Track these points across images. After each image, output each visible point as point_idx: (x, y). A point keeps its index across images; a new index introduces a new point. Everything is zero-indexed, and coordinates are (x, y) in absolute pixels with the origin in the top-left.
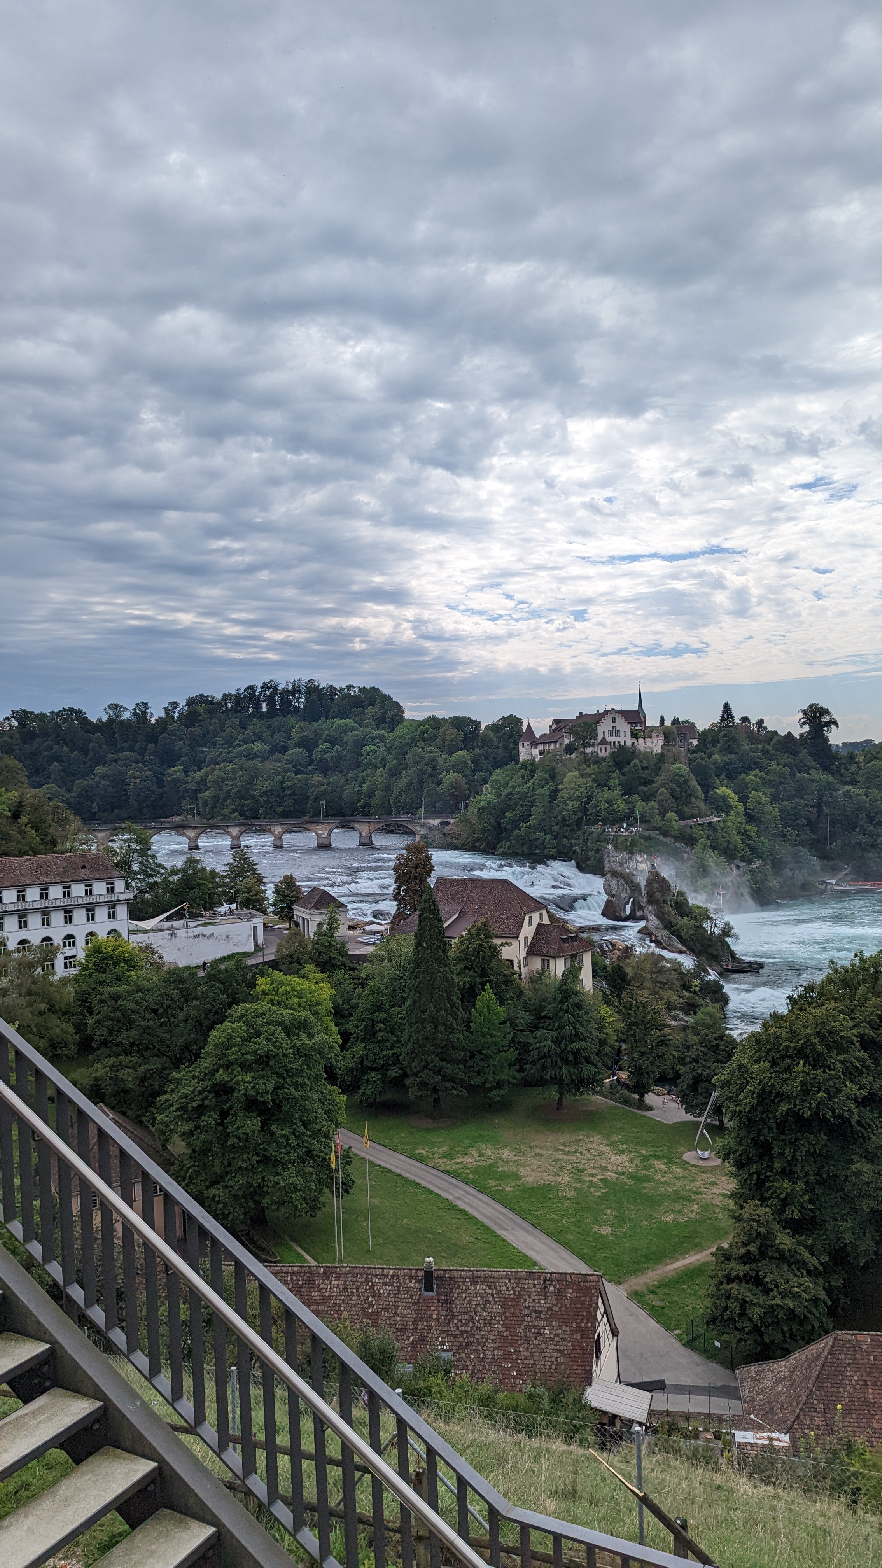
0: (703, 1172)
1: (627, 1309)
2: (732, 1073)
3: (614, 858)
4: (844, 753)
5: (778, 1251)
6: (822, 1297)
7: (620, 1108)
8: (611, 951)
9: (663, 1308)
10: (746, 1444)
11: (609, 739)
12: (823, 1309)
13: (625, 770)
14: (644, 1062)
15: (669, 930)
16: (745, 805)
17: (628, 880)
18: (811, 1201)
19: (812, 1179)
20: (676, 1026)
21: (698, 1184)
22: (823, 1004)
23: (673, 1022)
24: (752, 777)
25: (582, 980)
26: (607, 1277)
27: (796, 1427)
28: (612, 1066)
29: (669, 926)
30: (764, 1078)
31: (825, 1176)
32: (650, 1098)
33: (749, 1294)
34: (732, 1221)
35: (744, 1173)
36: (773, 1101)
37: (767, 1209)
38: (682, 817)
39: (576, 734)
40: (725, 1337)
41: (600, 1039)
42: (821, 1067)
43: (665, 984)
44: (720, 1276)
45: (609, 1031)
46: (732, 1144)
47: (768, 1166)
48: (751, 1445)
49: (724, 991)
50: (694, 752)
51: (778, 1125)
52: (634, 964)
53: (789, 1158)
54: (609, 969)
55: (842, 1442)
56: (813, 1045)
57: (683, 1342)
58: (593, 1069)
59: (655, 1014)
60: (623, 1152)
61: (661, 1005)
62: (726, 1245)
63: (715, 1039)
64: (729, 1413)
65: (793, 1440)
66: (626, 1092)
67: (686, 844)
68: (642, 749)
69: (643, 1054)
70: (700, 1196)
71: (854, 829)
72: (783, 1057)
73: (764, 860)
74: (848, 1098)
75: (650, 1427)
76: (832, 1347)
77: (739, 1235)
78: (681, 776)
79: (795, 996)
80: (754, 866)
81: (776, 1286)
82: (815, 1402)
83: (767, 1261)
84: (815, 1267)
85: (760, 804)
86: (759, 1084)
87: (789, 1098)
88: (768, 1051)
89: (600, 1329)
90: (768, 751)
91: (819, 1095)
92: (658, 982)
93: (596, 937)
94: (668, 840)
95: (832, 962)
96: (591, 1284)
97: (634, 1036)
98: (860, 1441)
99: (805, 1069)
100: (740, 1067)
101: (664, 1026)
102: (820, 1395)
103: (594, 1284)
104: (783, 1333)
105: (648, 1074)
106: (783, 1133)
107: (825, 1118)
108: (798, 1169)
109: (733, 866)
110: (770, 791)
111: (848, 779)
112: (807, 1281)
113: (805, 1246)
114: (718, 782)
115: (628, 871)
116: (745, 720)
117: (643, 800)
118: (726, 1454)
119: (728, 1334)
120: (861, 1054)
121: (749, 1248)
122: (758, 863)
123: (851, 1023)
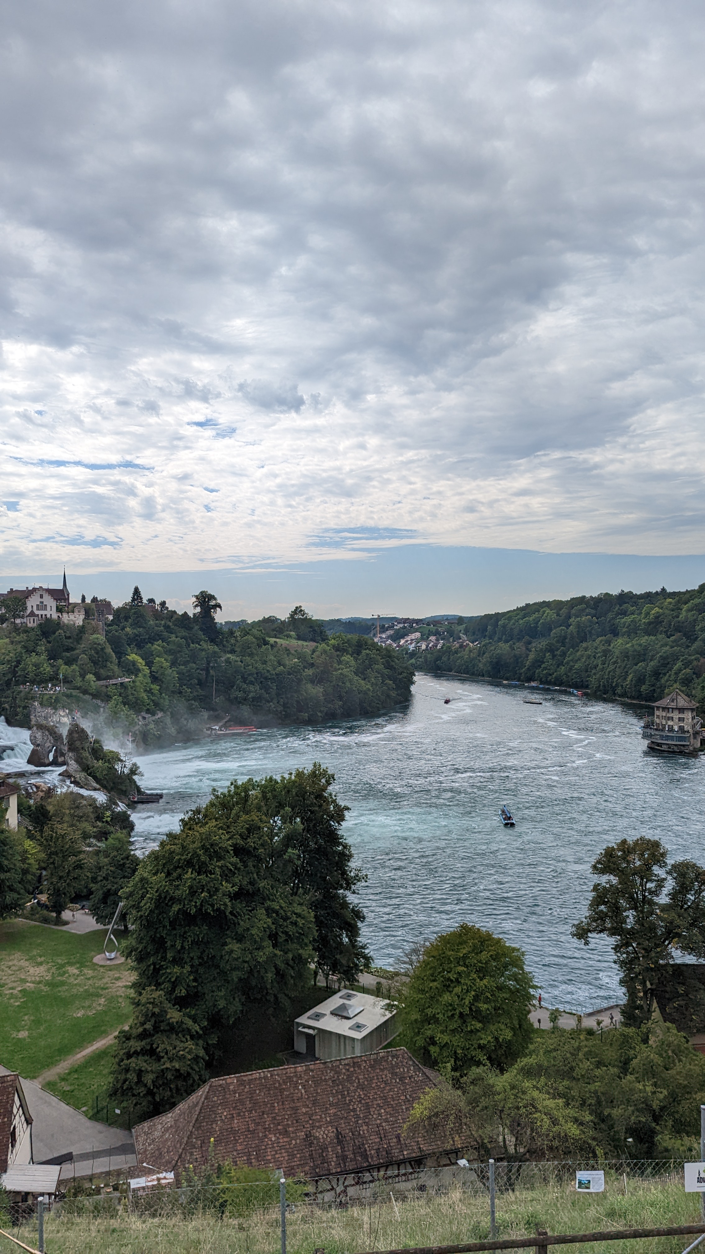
0: (110, 970)
1: (42, 1099)
2: (135, 886)
3: (39, 713)
4: (226, 629)
5: (169, 1024)
6: (201, 1055)
7: (39, 926)
8: (35, 793)
9: (72, 1092)
10: (139, 1189)
11: (37, 612)
12: (202, 1064)
13: (51, 639)
14: (62, 885)
15: (86, 772)
16: (150, 668)
17: (52, 732)
18: (195, 980)
19: (196, 962)
20: (90, 852)
21: (105, 981)
22: (207, 823)
23: (88, 849)
24: (157, 646)
25: (8, 820)
26: (24, 1075)
27: (179, 1164)
28: (34, 891)
29: (86, 768)
30: (161, 886)
31: (205, 958)
32: (66, 915)
33: (145, 1064)
34: (132, 1007)
35: (143, 966)
36: (167, 904)
37: (161, 992)
38: (99, 678)
39: (7, 607)
40: (124, 1104)
41: (23, 870)
42: (204, 873)
43: (82, 817)
44: (121, 1054)
45: (32, 861)
46: (134, 943)
47: (162, 958)
48: (143, 1188)
49: (131, 819)
50: (109, 625)
51: (170, 922)
52: (55, 802)
53: (179, 948)
54: (33, 808)
55: (214, 1168)
56: (198, 856)
57: (89, 1116)
58: (16, 896)
59: (72, 843)
60: (41, 964)
61: (78, 835)
62: (127, 1028)
63: (122, 859)
64: (125, 1167)
65: (177, 1176)
66: (45, 912)
67: (102, 701)
68: (66, 622)
69: (61, 878)
70: (107, 991)
71: (232, 687)
72: (176, 868)
73: (165, 712)
74: (224, 895)
75: (58, 1196)
76: (208, 1092)
77: (137, 1017)
78: (99, 644)
79: (186, 819)
80: (157, 717)
81: (167, 1053)
82: (194, 1140)
83: (159, 1035)
84: (197, 1032)
85: (162, 668)
86: (156, 892)
87: (180, 901)
88: (164, 865)
89: (16, 1122)
90: (169, 627)
91: (203, 895)
92: (76, 816)
93: (22, 782)
94: (87, 697)
95: (214, 790)
96: (8, 1084)
97: (53, 863)
98: (227, 1163)
99: (193, 876)
100: (142, 879)
101: (80, 852)
102: (198, 1134)
103: (11, 1083)
104: (171, 1090)
105: (64, 894)
106: (174, 929)
107: (206, 912)
108: (186, 956)
109: (140, 718)
110: (170, 658)
111: (229, 649)
112: (190, 1044)
113: (190, 1017)
114: (129, 650)
115: (52, 724)
116: (151, 601)
117: (66, 664)
118: (123, 1201)
119: (127, 1101)
120: (234, 860)
121: (145, 1026)
122: (160, 715)
123: (227, 836)
